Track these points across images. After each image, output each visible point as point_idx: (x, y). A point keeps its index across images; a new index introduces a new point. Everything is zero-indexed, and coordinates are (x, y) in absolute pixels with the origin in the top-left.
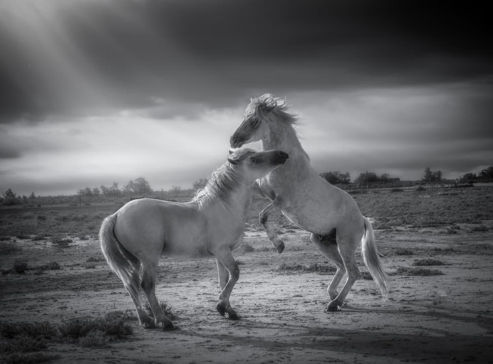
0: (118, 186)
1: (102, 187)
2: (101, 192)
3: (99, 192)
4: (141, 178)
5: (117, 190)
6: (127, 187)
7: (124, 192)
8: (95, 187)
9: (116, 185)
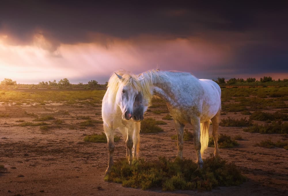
0: (56, 82)
1: (49, 82)
2: (49, 84)
3: (48, 83)
4: (66, 79)
5: (56, 83)
6: (60, 82)
7: (59, 84)
8: (46, 82)
9: (55, 81)
